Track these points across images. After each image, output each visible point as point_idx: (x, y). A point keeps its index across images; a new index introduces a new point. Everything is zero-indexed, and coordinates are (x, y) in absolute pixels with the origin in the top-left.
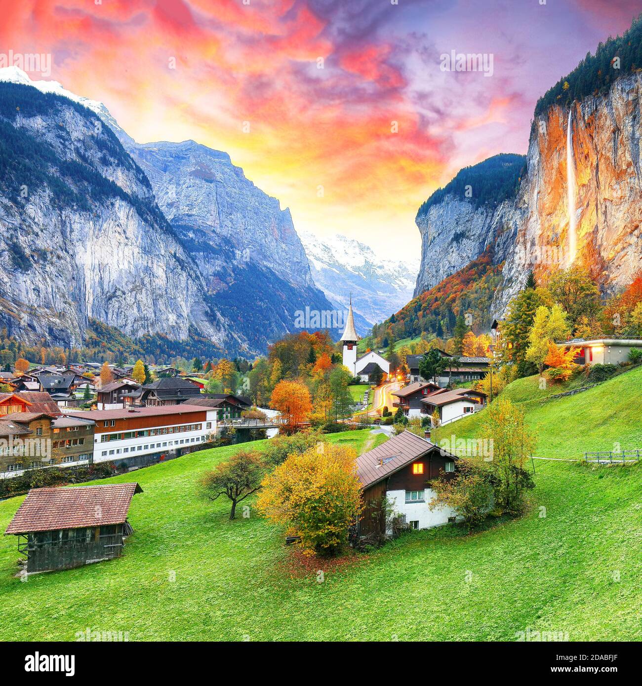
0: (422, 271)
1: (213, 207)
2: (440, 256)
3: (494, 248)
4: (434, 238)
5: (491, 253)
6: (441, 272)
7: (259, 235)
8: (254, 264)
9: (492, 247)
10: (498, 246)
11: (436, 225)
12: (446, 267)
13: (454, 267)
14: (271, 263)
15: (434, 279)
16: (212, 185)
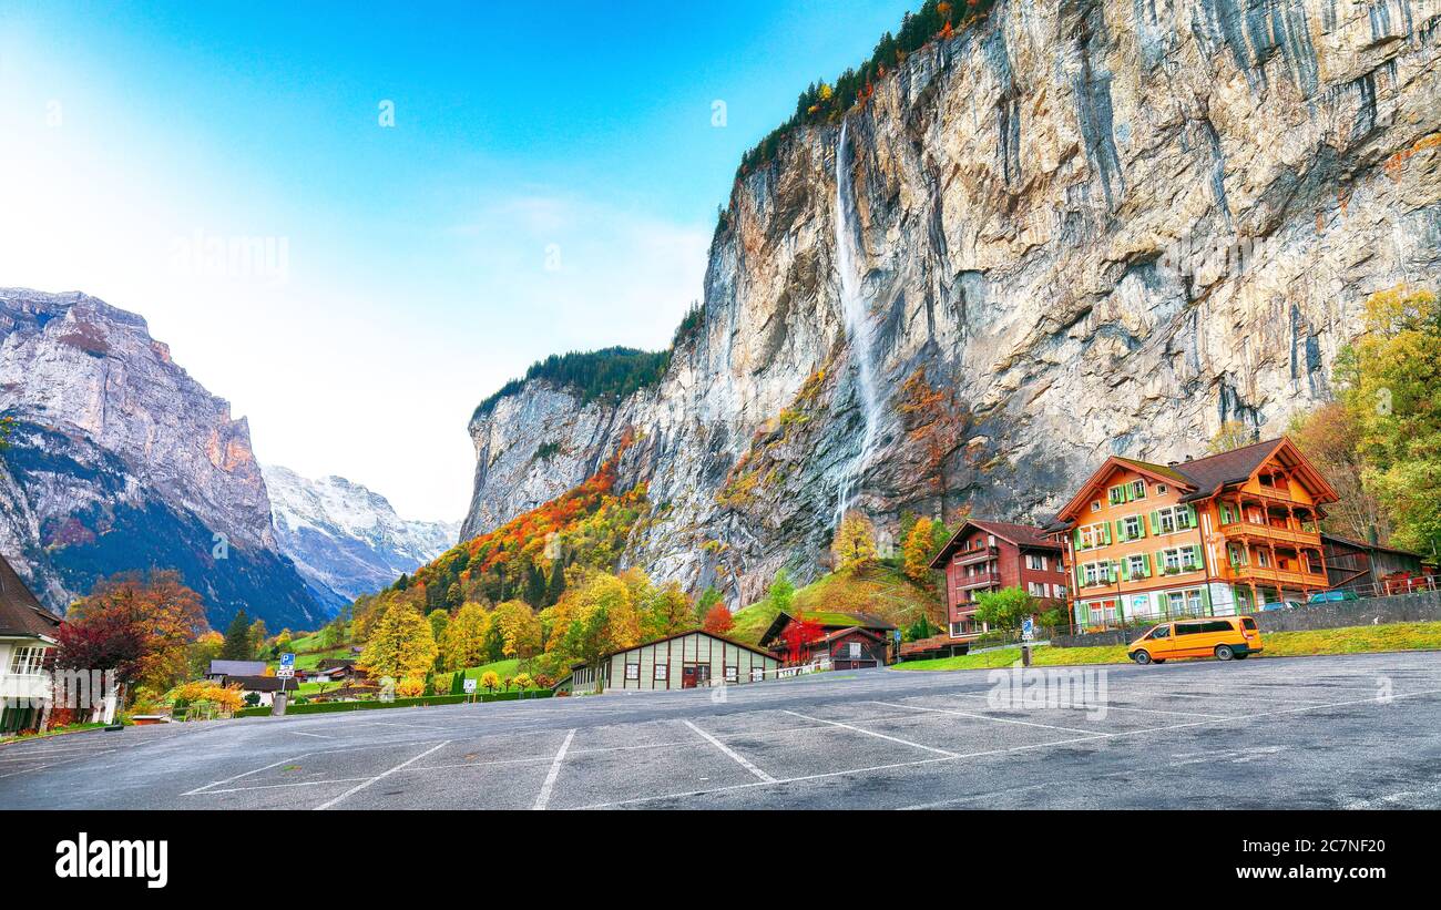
0: (473, 513)
1: (94, 399)
2: (509, 484)
3: (616, 468)
4: (501, 453)
5: (612, 474)
6: (510, 511)
7: (182, 454)
8: (161, 504)
9: (613, 465)
10: (624, 464)
11: (507, 430)
12: (521, 503)
13: (535, 503)
14: (197, 503)
15: (495, 524)
16: (99, 362)
